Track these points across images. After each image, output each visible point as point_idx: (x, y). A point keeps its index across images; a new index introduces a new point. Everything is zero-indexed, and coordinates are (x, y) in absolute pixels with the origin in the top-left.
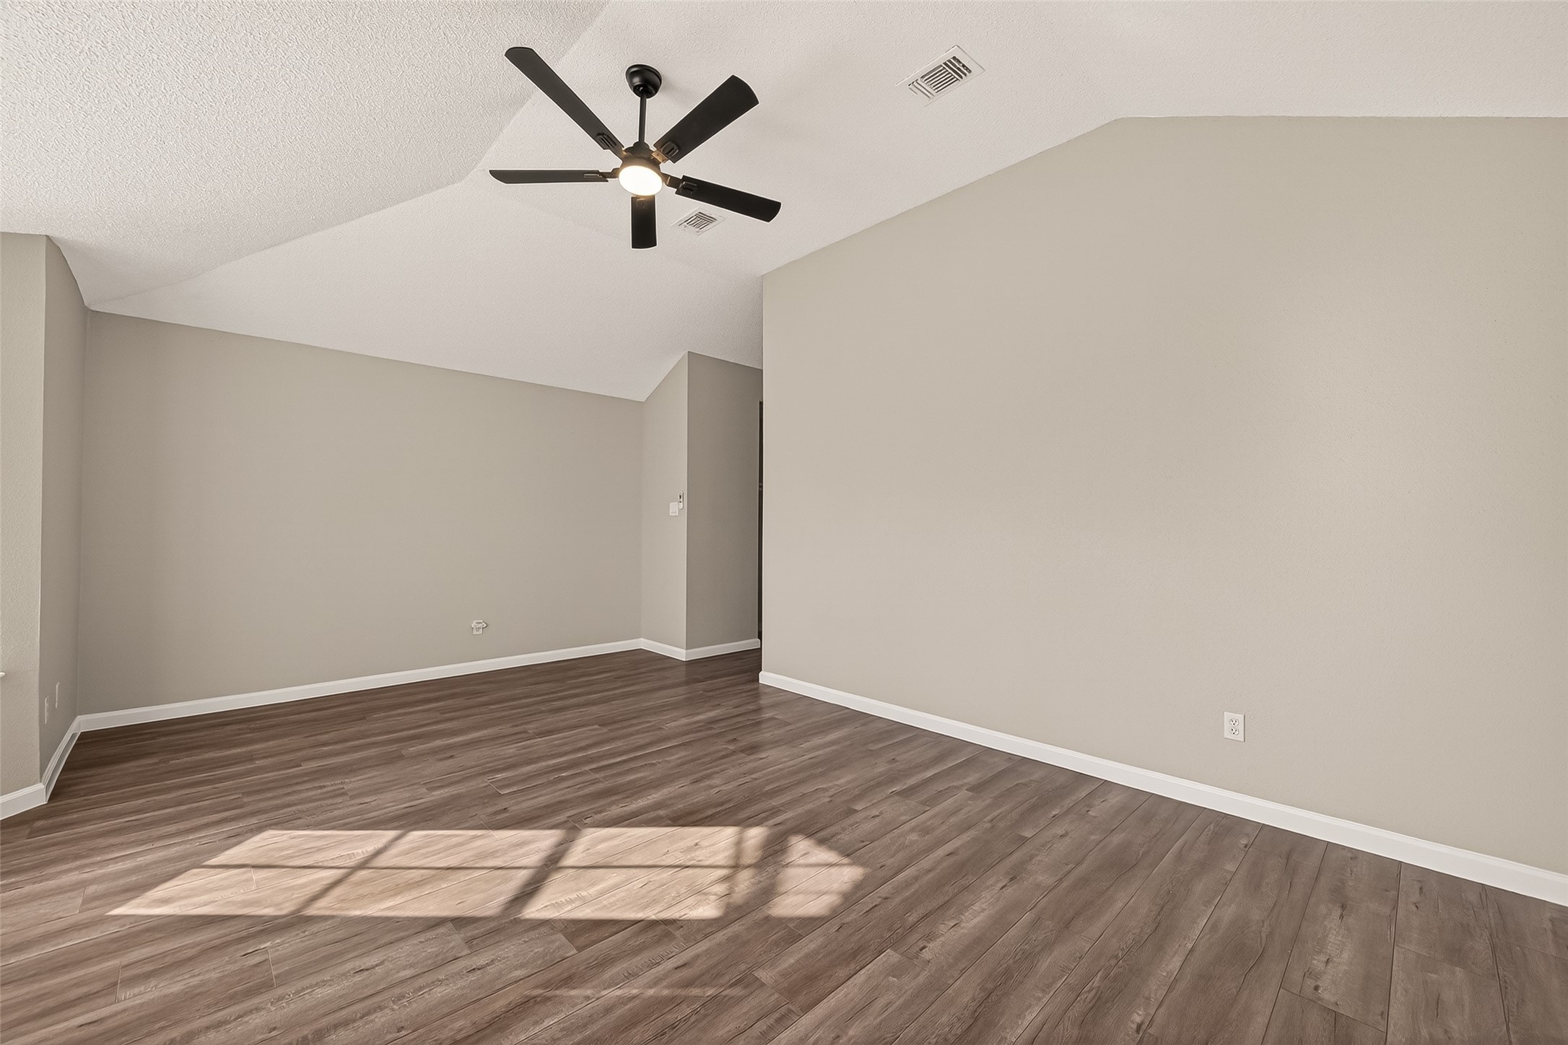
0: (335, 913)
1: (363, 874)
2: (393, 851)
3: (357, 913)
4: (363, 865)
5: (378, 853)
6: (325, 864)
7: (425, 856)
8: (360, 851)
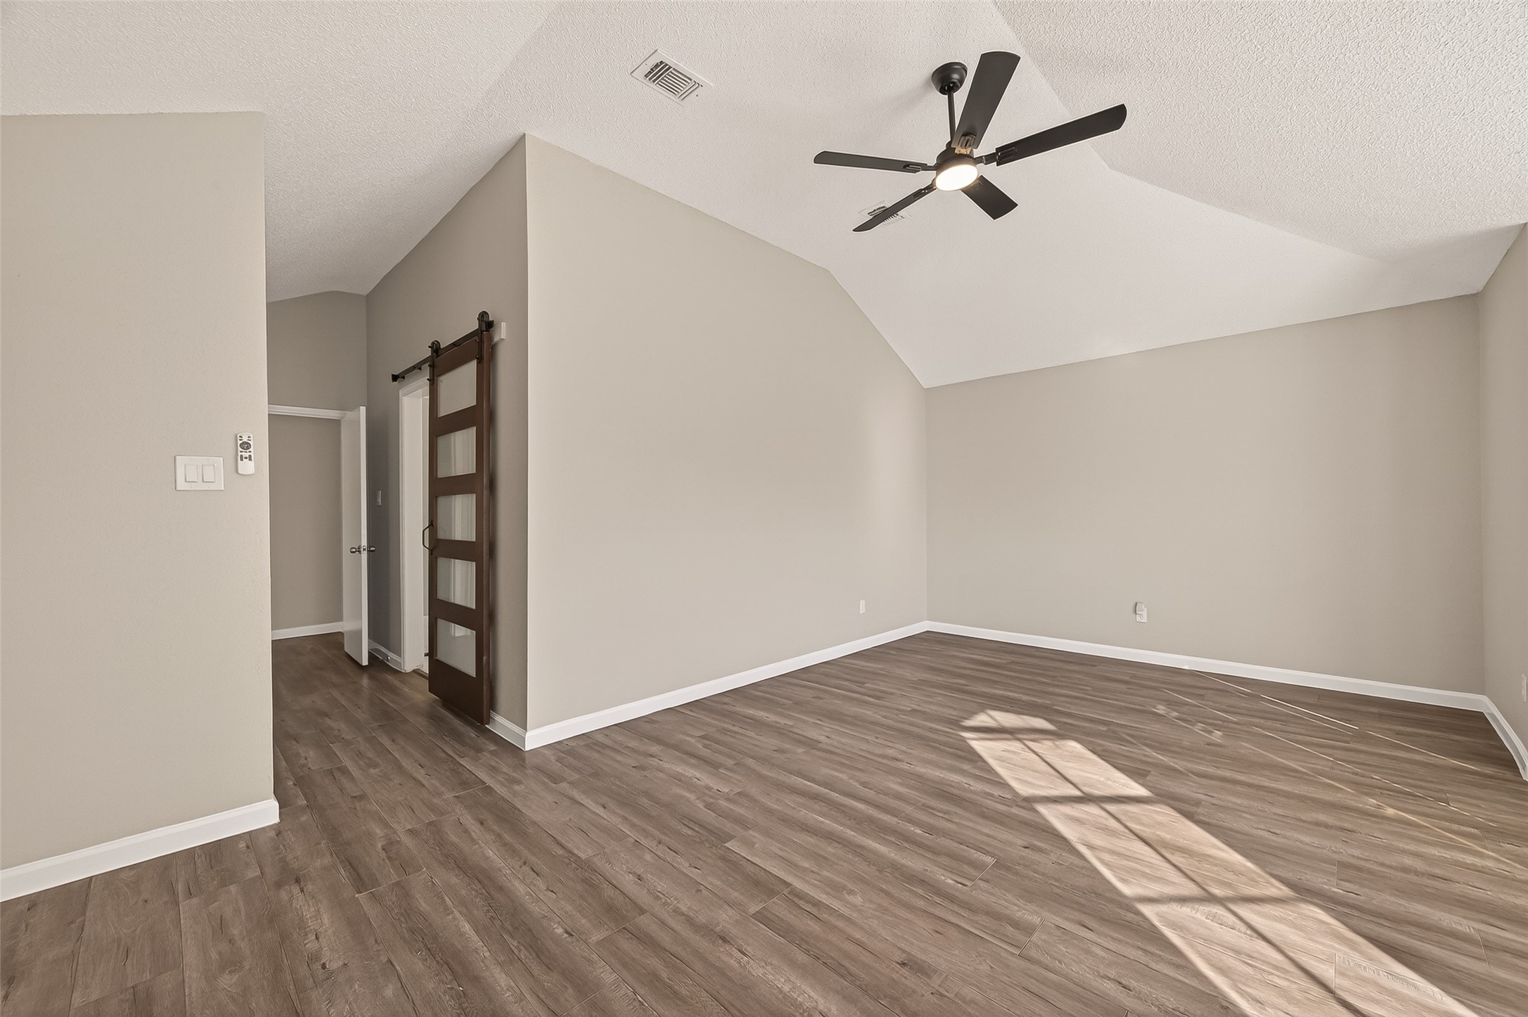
0: (1267, 877)
1: (1217, 891)
2: (1168, 890)
3: (1249, 865)
4: (1211, 899)
5: (1183, 900)
6: (1243, 928)
7: (1150, 865)
8: (1198, 916)
